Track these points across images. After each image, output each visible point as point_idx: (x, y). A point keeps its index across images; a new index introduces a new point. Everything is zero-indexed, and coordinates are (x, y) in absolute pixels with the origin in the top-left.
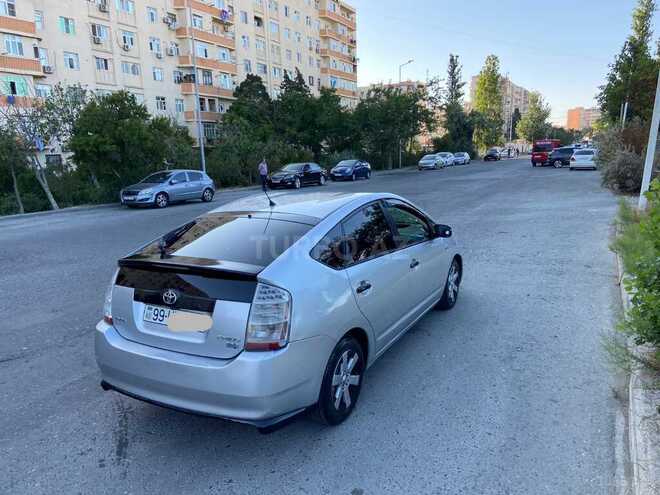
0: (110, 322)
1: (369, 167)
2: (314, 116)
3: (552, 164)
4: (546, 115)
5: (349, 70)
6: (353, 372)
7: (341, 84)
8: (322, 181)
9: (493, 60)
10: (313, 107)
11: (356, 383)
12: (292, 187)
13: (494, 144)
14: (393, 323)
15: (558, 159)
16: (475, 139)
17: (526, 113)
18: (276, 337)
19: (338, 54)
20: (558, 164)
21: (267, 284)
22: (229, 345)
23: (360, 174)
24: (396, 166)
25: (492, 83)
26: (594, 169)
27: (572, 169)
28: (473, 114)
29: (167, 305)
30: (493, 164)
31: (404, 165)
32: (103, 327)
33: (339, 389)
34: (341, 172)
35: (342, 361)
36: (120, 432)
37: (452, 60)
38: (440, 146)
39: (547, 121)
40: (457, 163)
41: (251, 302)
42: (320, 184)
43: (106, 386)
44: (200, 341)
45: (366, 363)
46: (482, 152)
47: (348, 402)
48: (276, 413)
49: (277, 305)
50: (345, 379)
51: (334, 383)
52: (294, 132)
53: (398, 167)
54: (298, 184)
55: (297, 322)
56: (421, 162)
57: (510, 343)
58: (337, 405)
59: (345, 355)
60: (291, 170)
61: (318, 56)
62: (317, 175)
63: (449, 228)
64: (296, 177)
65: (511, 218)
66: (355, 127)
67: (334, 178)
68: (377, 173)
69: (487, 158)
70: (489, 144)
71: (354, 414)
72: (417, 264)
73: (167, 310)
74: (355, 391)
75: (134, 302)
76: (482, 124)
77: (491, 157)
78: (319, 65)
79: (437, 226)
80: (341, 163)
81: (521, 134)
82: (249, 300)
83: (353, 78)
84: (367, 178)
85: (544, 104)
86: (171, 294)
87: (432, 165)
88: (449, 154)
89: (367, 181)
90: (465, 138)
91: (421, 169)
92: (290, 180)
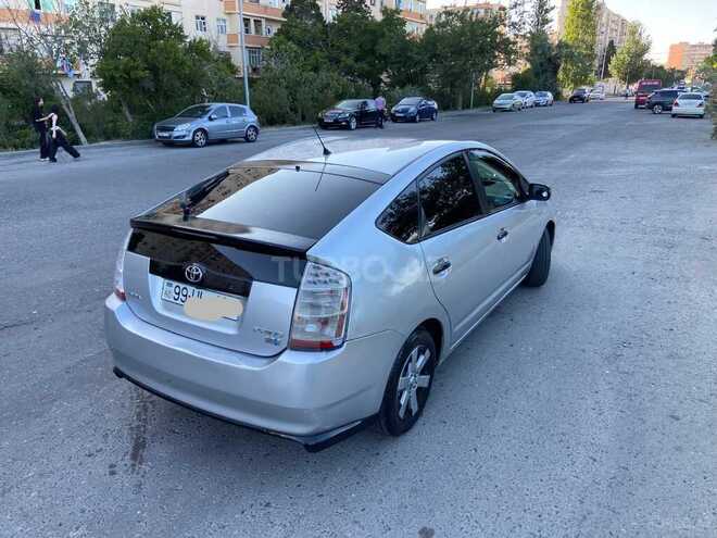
0: (122, 297)
1: (436, 106)
2: (374, 42)
3: (651, 108)
4: (645, 49)
6: (422, 373)
7: (407, 4)
10: (373, 32)
11: (426, 385)
12: (347, 128)
13: (583, 83)
14: (474, 309)
15: (657, 104)
16: (560, 75)
17: (623, 46)
18: (330, 333)
20: (657, 108)
22: (269, 341)
23: (426, 114)
24: (466, 106)
25: (586, 9)
26: (701, 117)
27: (674, 116)
28: (561, 45)
29: (192, 284)
30: (577, 106)
31: (476, 106)
32: (113, 303)
33: (405, 394)
34: (404, 111)
35: (410, 360)
36: (138, 427)
38: (519, 83)
39: (646, 57)
40: (537, 105)
43: (119, 374)
44: (232, 331)
45: (438, 359)
46: (568, 92)
47: (415, 408)
48: (327, 427)
49: (331, 292)
50: (412, 380)
51: (399, 388)
52: (350, 61)
53: (468, 107)
54: (353, 125)
55: (356, 315)
56: (496, 102)
57: (614, 336)
58: (402, 413)
59: (414, 352)
60: (346, 107)
63: (548, 189)
64: (351, 116)
65: (605, 173)
66: (420, 57)
67: (395, 119)
68: (444, 114)
69: (572, 100)
70: (577, 82)
71: (420, 422)
72: (506, 234)
73: (190, 289)
74: (423, 394)
75: (150, 275)
76: (570, 56)
77: (578, 99)
79: (532, 185)
80: (404, 101)
81: (614, 72)
82: (297, 285)
84: (433, 119)
85: (644, 36)
86: (196, 269)
87: (508, 106)
88: (530, 93)
89: (432, 123)
90: (549, 74)
91: (495, 110)
92: (345, 119)
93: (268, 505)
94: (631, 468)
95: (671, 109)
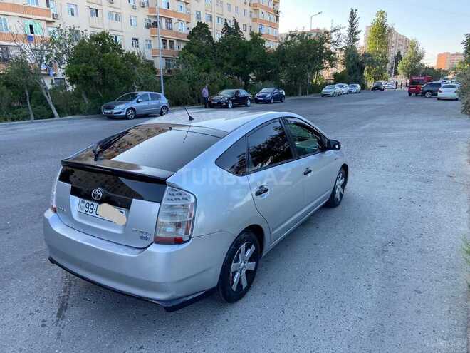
0: (55, 210)
1: (284, 93)
2: (245, 54)
3: (424, 95)
4: (421, 57)
5: (273, 19)
6: (250, 260)
7: (266, 30)
8: (249, 104)
9: (381, 14)
10: (245, 47)
11: (253, 269)
12: (226, 107)
13: (380, 78)
14: (286, 221)
15: (428, 91)
16: (365, 74)
17: (406, 56)
18: (181, 232)
19: (265, 8)
20: (428, 94)
21: (175, 187)
22: (142, 238)
23: (277, 99)
24: (304, 93)
25: (381, 32)
26: (457, 99)
27: (439, 99)
28: (365, 55)
29: (96, 201)
30: (378, 93)
31: (310, 93)
32: (49, 214)
33: (237, 274)
34: (263, 96)
35: (240, 252)
36: (64, 296)
37: (352, 13)
38: (339, 79)
39: (421, 62)
40: (350, 92)
41: (161, 202)
42: (247, 105)
43: (52, 261)
44: (119, 232)
45: (261, 252)
46: (371, 84)
47: (245, 284)
48: (180, 295)
49: (183, 205)
50: (242, 265)
51: (232, 270)
52: (229, 66)
53: (306, 94)
54: (230, 105)
55: (200, 220)
56: (323, 90)
57: (383, 238)
58: (234, 287)
59: (243, 247)
60: (226, 94)
61: (251, 9)
62: (245, 99)
63: (338, 143)
64: (229, 99)
65: (389, 135)
66: (274, 63)
67: (257, 101)
68: (290, 98)
69: (373, 89)
70: (376, 78)
71: (249, 293)
72: (310, 171)
73: (95, 204)
74: (251, 275)
76: (372, 62)
77: (378, 89)
78: (251, 16)
79: (329, 141)
80: (263, 90)
81: (401, 71)
82: (160, 201)
83: (276, 26)
84: (282, 102)
85: (420, 48)
86: (99, 192)
87: (331, 93)
88: (345, 85)
89: (282, 104)
90: (357, 73)
91: (323, 96)
92: (225, 102)
93: (142, 347)
94: (385, 324)
95: (437, 95)
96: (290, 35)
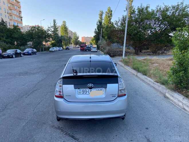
1: (36, 51)
3: (86, 51)
4: (78, 38)
5: (20, 20)
7: (19, 25)
8: (22, 55)
9: (64, 22)
12: (12, 57)
13: (67, 45)
16: (63, 43)
17: (73, 37)
19: (15, 15)
20: (87, 50)
23: (34, 53)
25: (65, 29)
28: (61, 36)
30: (67, 51)
31: (45, 51)
34: (27, 52)
37: (54, 21)
38: (54, 45)
39: (78, 40)
40: (59, 50)
42: (21, 56)
46: (64, 47)
53: (43, 51)
54: (14, 56)
56: (50, 50)
61: (8, 15)
62: (20, 53)
64: (13, 54)
66: (28, 38)
67: (24, 54)
68: (39, 53)
69: (66, 49)
70: (66, 45)
76: (64, 39)
77: (67, 49)
78: (9, 18)
80: (26, 50)
81: (72, 43)
82: (118, 83)
83: (22, 23)
84: (36, 54)
85: (77, 35)
87: (53, 51)
88: (57, 47)
90: (60, 43)
92: (11, 55)
96: (33, 27)
